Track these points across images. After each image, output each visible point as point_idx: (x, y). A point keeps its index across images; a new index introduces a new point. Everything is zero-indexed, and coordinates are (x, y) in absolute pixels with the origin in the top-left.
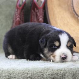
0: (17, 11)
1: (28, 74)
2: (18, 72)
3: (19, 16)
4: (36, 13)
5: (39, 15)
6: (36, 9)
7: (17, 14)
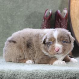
0: (44, 21)
1: (49, 77)
2: (41, 75)
3: (45, 25)
4: (60, 23)
5: (62, 25)
6: (60, 20)
7: (44, 24)
